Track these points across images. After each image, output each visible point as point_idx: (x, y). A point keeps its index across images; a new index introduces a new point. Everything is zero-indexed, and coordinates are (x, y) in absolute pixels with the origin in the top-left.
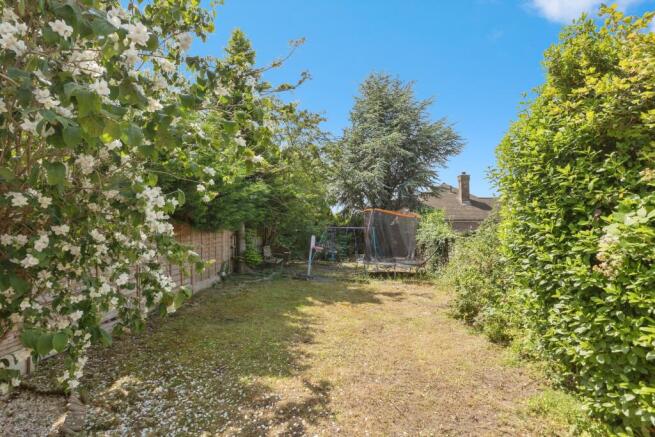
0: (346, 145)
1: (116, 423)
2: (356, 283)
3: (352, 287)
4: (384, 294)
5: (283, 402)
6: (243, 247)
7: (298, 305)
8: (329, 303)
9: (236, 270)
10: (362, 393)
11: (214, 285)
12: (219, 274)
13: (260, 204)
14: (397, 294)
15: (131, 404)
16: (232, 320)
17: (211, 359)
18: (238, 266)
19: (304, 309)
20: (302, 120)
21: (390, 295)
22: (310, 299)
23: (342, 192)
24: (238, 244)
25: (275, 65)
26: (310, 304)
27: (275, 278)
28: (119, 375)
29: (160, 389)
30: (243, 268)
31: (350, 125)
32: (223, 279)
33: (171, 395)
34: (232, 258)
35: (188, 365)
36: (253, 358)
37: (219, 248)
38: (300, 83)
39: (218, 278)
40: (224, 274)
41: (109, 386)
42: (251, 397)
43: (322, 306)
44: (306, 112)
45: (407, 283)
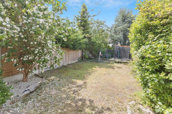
0: (113, 28)
1: (49, 83)
2: (110, 64)
3: (109, 65)
4: (117, 67)
5: (78, 85)
6: (84, 54)
7: (93, 67)
8: (101, 68)
9: (82, 59)
10: (95, 86)
11: (76, 62)
12: (78, 60)
13: (87, 44)
14: (120, 67)
15: (53, 81)
16: (77, 69)
17: (69, 76)
18: (83, 58)
19: (94, 68)
20: (100, 23)
21: (118, 67)
22: (96, 66)
23: (112, 41)
24: (83, 53)
25: (92, 10)
26: (95, 67)
27: (91, 61)
28: (52, 76)
29: (58, 79)
30: (84, 59)
31: (114, 23)
32: (79, 61)
33: (59, 80)
34: (81, 56)
35: (64, 76)
36: (77, 76)
37: (78, 54)
38: (98, 14)
39: (78, 61)
40: (79, 60)
41: (50, 77)
42: (73, 83)
43: (98, 68)
44: (101, 21)
45: (124, 65)
